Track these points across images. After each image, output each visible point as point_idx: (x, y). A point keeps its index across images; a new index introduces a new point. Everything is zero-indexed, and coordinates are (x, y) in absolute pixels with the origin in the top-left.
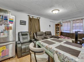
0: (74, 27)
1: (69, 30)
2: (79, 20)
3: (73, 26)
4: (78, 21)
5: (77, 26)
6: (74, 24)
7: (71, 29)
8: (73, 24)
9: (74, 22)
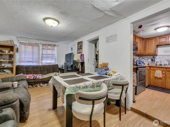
0: (45, 56)
1: (35, 60)
2: (51, 45)
3: (42, 54)
4: (49, 47)
5: (49, 55)
6: (44, 50)
7: (39, 58)
8: (42, 51)
9: (44, 47)
